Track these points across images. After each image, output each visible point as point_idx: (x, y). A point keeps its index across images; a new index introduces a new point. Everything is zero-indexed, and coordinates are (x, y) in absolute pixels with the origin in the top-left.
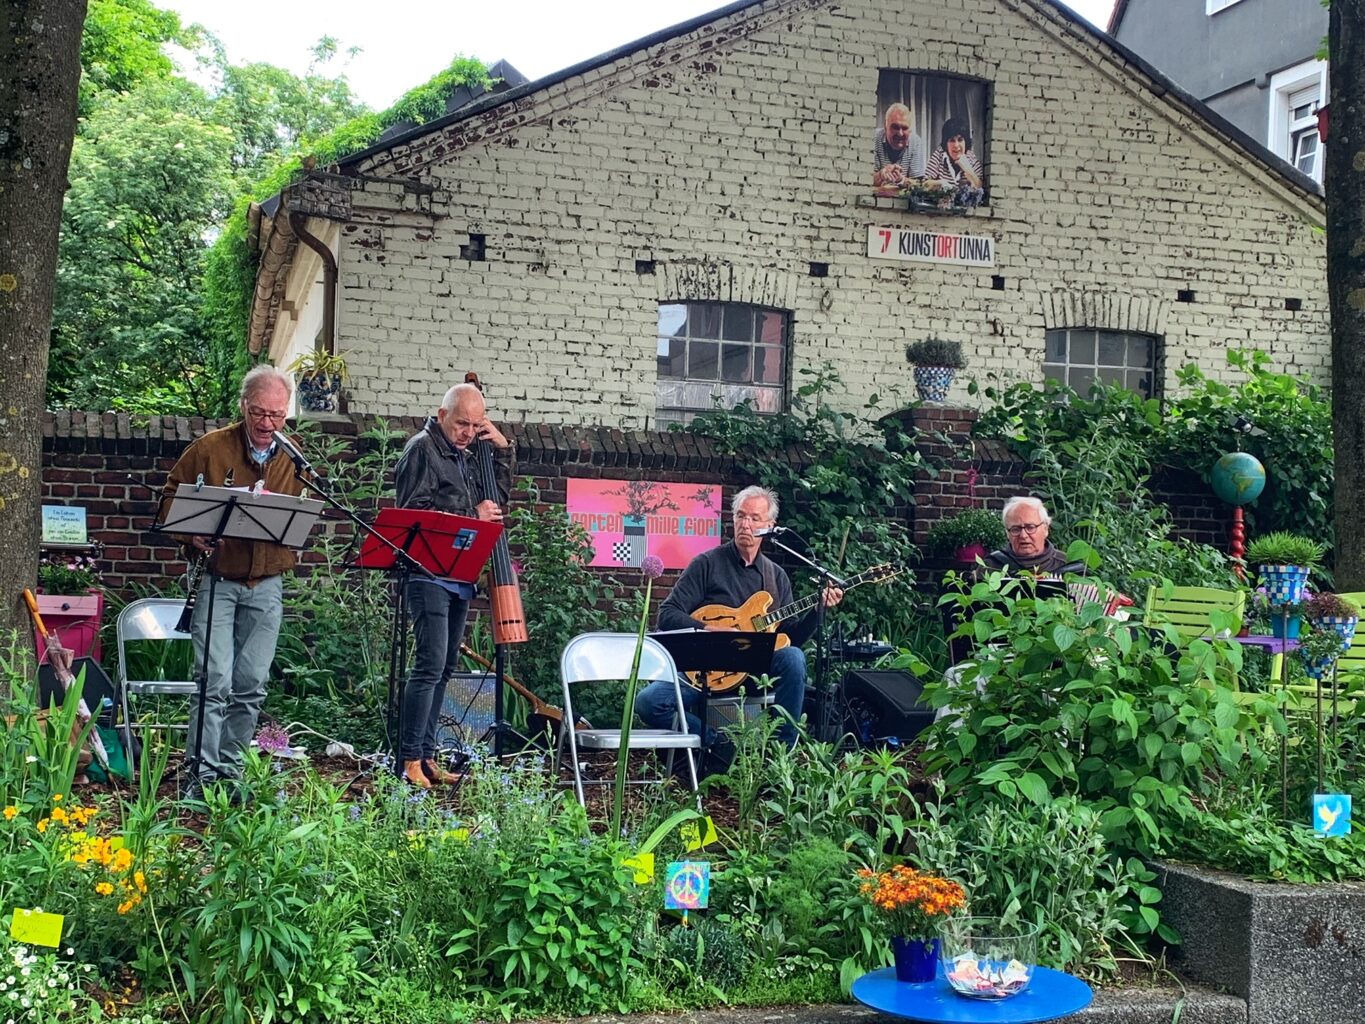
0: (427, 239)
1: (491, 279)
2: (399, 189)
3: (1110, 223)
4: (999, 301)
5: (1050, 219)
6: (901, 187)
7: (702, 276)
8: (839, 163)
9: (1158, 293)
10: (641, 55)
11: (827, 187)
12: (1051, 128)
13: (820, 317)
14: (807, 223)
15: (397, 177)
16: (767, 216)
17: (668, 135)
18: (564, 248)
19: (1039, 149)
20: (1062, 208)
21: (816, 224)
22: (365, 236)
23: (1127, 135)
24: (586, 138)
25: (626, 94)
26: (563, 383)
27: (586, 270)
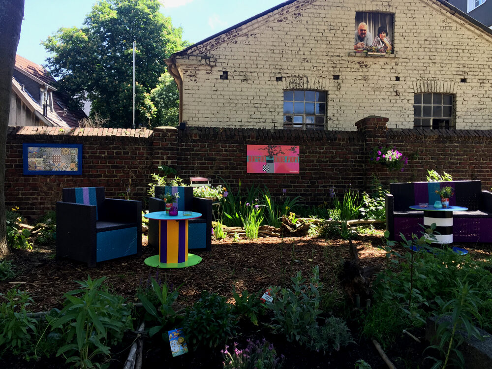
0: (209, 73)
1: (230, 85)
2: (200, 58)
3: (437, 57)
4: (398, 85)
5: (416, 57)
6: (364, 50)
7: (298, 81)
8: (343, 43)
9: (454, 80)
10: (276, 11)
11: (338, 51)
12: (415, 27)
13: (337, 93)
14: (332, 62)
15: (200, 55)
16: (318, 61)
17: (286, 36)
18: (253, 74)
19: (411, 34)
20: (419, 53)
21: (335, 62)
22: (191, 74)
23: (442, 28)
24: (259, 39)
25: (272, 24)
26: (253, 116)
27: (260, 81)
